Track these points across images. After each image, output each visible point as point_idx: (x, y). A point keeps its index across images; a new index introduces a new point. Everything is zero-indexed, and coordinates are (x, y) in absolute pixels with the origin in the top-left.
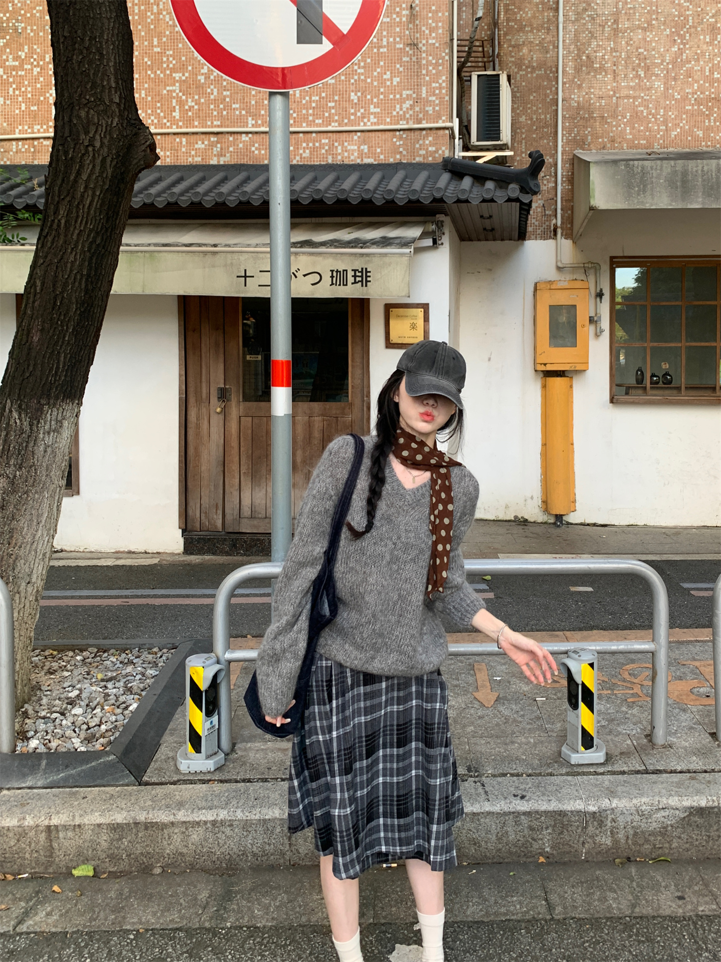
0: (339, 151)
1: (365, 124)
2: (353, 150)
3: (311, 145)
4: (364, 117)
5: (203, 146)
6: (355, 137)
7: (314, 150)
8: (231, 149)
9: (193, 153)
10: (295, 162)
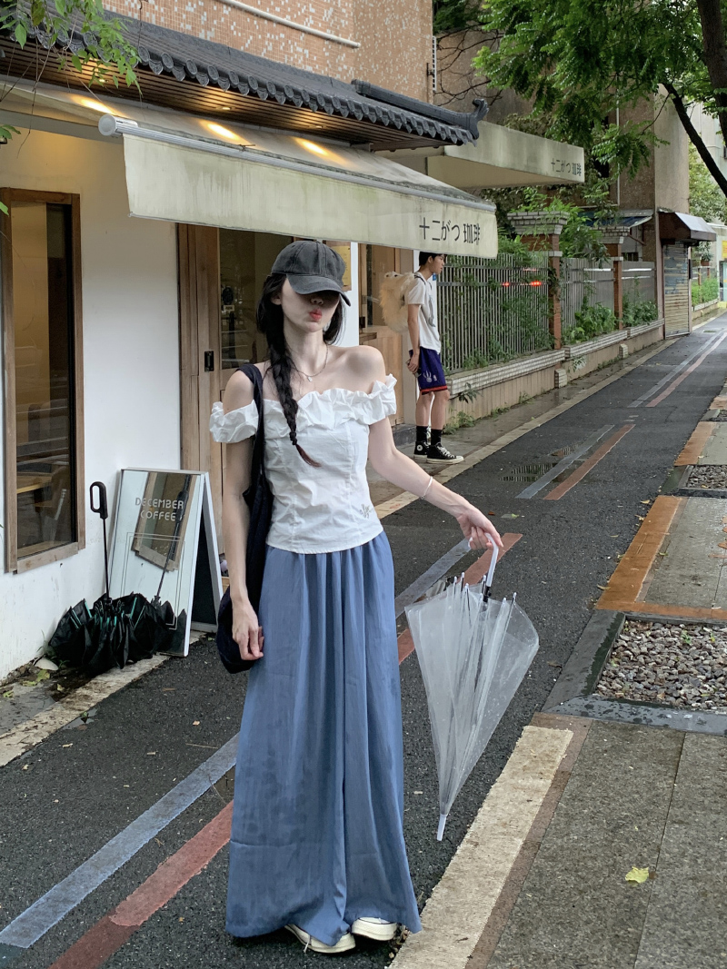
0: (292, 51)
1: (307, 25)
2: (300, 53)
3: (273, 37)
4: (306, 16)
5: (192, 10)
6: (301, 38)
7: (276, 44)
8: (215, 22)
9: (184, 16)
10: (262, 56)
